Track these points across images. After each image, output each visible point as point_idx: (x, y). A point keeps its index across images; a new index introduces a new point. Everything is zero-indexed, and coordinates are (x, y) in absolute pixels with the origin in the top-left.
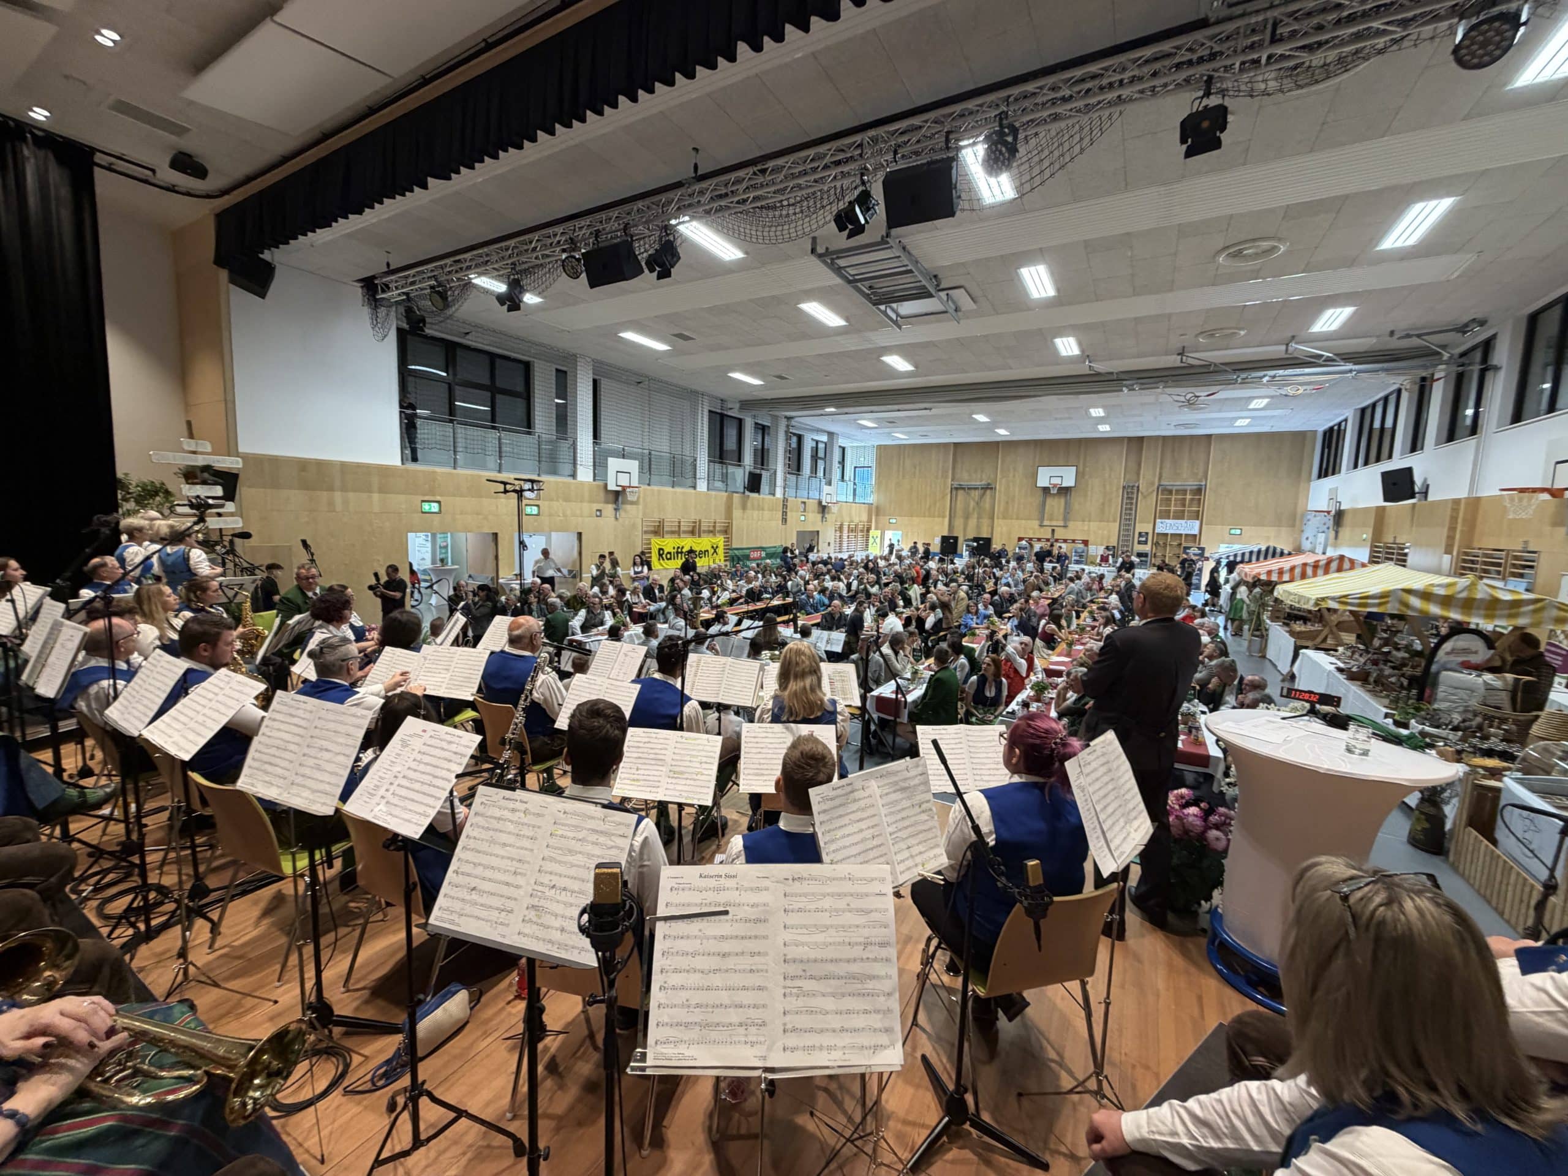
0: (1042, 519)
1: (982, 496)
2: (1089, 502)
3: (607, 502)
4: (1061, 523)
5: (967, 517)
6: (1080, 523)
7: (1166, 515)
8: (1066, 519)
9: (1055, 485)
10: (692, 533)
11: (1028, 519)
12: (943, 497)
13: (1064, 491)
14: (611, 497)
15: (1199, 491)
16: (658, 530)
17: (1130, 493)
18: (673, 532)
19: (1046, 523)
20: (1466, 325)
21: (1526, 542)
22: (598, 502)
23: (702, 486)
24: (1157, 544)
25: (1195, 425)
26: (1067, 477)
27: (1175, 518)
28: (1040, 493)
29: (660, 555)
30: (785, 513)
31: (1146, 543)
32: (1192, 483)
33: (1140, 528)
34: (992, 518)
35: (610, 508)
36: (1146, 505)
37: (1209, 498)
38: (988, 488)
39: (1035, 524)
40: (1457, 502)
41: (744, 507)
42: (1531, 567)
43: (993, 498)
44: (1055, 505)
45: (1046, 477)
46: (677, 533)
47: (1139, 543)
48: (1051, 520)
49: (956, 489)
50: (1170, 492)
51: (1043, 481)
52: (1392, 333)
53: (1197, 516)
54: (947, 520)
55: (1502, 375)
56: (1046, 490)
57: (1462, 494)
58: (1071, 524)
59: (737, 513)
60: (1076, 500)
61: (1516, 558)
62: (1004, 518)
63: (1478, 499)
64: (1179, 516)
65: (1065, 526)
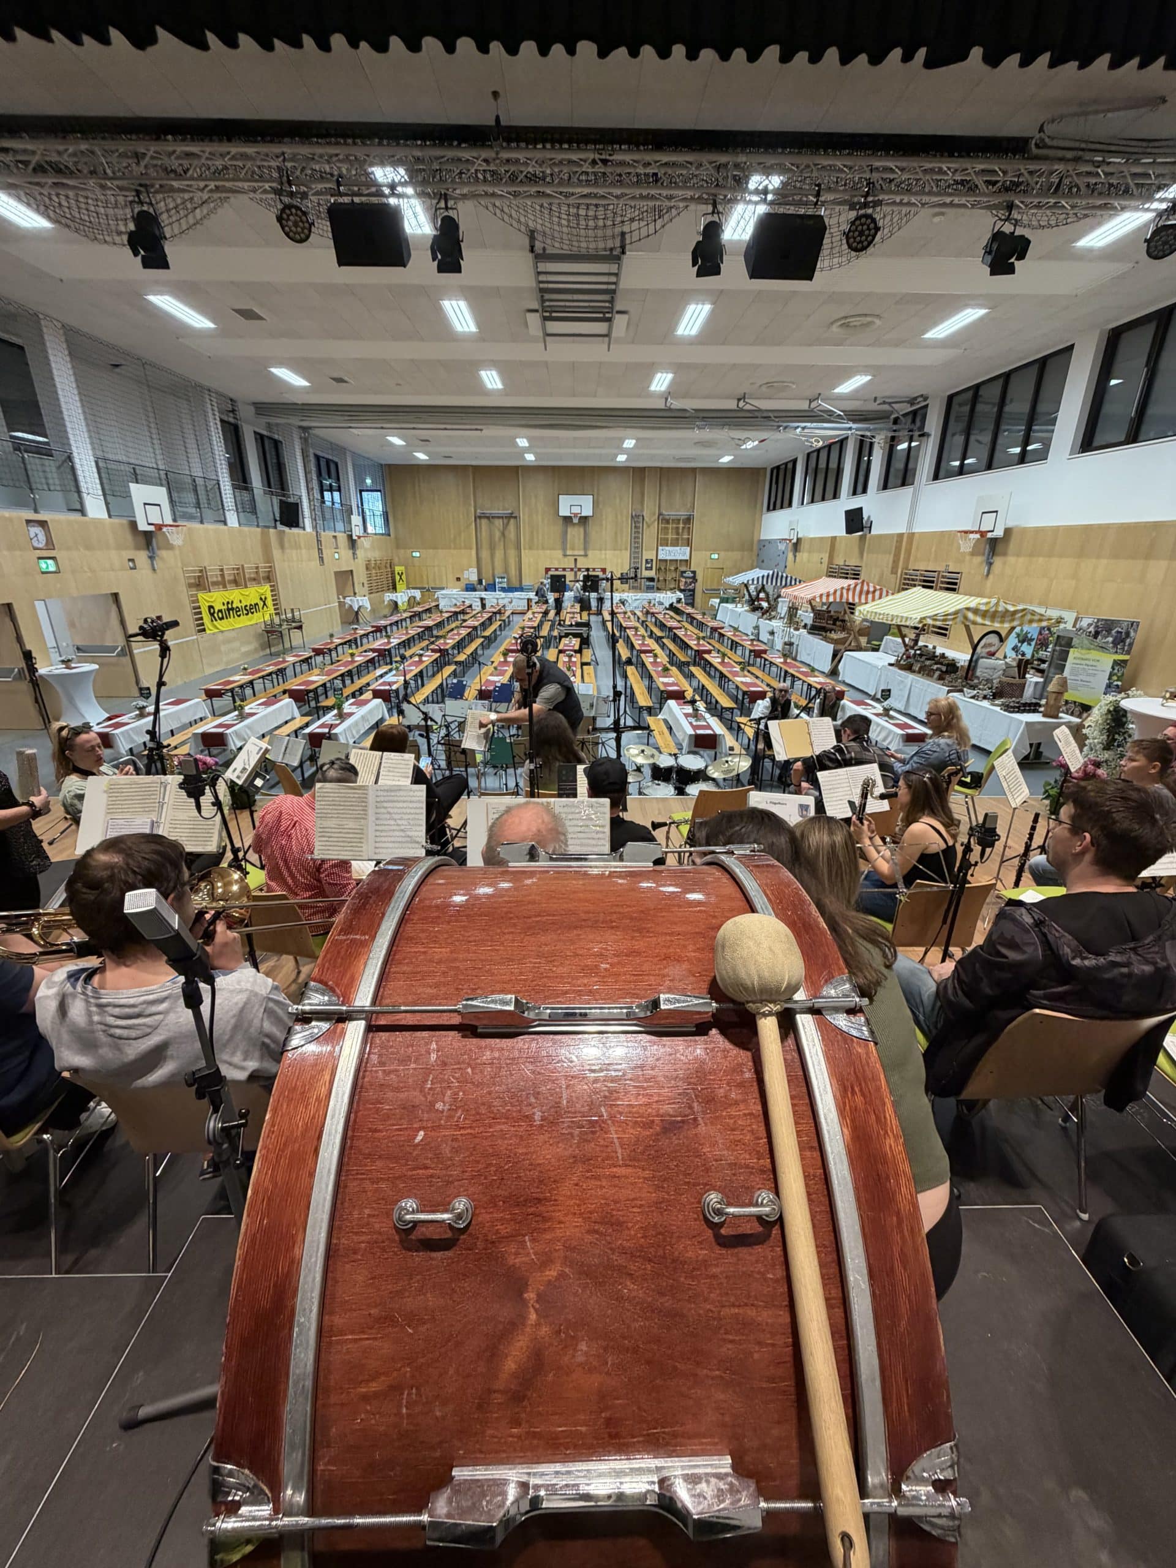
0: (564, 549)
1: (506, 526)
2: (603, 532)
3: (137, 548)
4: (582, 553)
5: (492, 548)
6: (597, 552)
7: (665, 543)
8: (585, 549)
9: (576, 515)
10: (236, 583)
11: (554, 549)
12: (468, 526)
13: (584, 520)
14: (142, 540)
15: (688, 520)
16: (200, 583)
17: (637, 520)
18: (215, 584)
19: (569, 552)
20: (916, 398)
21: (947, 566)
22: (126, 548)
23: (232, 519)
24: (659, 570)
25: (694, 459)
26: (585, 505)
27: (673, 545)
28: (561, 522)
29: (212, 615)
30: (320, 550)
31: (651, 568)
32: (683, 513)
33: (648, 555)
34: (518, 548)
35: (142, 557)
36: (650, 534)
37: (696, 526)
38: (511, 516)
39: (559, 553)
40: (901, 535)
41: (282, 546)
42: (956, 584)
43: (518, 528)
44: (575, 534)
45: (567, 505)
46: (222, 584)
47: (647, 569)
48: (573, 549)
49: (478, 517)
50: (667, 522)
51: (564, 512)
52: (875, 399)
53: (688, 543)
54: (474, 552)
55: (931, 439)
56: (567, 520)
57: (902, 529)
58: (590, 553)
59: (276, 553)
60: (593, 529)
61: (943, 577)
62: (530, 548)
63: (913, 534)
64: (675, 543)
65: (586, 555)
